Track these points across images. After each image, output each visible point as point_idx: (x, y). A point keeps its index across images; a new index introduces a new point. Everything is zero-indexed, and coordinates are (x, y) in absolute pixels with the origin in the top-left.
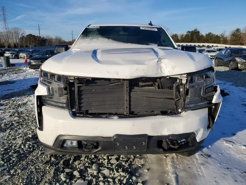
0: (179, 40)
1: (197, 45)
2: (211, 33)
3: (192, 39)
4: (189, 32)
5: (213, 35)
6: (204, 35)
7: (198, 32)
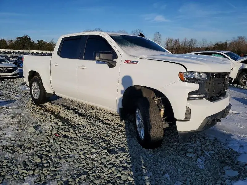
0: (8, 46)
1: (31, 52)
2: (42, 40)
3: (24, 46)
4: (19, 38)
5: (45, 43)
6: (36, 42)
7: (30, 39)
